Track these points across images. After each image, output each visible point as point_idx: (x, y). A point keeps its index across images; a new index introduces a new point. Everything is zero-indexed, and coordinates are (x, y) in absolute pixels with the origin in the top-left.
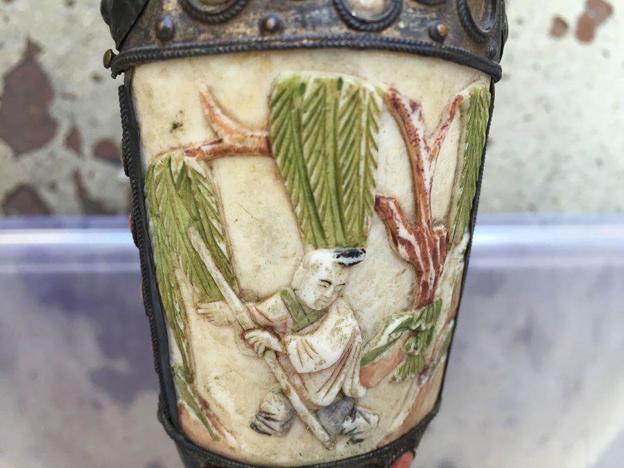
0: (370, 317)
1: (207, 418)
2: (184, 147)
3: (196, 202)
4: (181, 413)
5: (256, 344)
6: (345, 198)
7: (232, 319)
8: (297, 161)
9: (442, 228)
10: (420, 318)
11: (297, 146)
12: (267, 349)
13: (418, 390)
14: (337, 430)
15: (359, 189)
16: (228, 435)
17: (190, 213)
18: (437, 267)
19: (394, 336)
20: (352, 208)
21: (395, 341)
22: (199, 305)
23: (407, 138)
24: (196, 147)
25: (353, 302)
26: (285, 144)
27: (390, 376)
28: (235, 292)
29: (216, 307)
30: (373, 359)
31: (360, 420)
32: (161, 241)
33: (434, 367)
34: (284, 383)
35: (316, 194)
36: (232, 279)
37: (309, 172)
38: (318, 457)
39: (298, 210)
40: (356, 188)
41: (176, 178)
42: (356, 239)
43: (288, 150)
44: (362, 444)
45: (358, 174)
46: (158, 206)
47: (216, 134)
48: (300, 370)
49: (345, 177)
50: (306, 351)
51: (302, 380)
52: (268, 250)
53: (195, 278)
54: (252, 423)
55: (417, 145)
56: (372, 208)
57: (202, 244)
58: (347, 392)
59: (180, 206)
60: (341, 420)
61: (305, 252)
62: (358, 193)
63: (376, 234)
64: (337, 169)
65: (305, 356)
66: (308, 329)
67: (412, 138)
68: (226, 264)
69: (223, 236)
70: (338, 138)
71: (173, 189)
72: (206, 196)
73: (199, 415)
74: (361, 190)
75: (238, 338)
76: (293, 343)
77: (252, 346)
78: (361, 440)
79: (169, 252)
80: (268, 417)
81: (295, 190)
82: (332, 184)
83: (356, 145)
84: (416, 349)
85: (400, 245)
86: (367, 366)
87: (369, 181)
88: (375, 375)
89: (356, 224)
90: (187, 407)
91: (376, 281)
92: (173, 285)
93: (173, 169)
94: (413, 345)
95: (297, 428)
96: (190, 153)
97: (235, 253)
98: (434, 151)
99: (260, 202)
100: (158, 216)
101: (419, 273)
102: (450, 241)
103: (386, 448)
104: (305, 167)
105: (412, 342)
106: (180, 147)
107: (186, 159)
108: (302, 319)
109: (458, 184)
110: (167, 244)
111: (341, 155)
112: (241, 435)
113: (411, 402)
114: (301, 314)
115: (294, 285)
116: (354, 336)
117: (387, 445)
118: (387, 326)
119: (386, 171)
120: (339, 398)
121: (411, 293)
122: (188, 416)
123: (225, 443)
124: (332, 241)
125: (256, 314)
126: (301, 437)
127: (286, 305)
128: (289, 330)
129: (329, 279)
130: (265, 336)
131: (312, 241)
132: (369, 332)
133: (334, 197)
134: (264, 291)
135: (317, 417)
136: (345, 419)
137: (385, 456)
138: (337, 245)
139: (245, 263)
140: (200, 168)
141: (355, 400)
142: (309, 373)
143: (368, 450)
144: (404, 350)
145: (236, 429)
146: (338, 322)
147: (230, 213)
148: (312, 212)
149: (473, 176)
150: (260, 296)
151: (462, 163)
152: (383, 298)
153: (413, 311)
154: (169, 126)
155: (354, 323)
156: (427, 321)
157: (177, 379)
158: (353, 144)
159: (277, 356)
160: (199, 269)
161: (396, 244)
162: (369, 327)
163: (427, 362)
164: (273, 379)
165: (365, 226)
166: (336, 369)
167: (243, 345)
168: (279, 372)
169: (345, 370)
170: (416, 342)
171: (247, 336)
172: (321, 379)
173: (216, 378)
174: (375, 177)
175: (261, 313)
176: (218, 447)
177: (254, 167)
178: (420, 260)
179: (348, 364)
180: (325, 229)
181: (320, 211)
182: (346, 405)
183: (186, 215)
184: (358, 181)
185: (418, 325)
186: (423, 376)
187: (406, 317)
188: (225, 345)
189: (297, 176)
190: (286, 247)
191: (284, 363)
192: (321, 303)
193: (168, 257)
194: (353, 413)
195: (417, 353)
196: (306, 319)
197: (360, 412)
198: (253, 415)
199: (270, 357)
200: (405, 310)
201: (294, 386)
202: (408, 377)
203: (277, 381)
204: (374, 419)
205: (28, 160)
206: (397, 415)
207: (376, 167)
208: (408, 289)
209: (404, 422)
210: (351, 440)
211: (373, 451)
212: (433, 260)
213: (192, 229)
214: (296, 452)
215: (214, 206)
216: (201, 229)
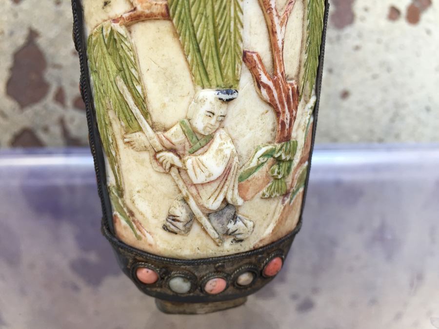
0: (244, 145)
1: (133, 222)
2: (111, 18)
3: (120, 57)
4: (116, 222)
5: (164, 162)
6: (221, 49)
7: (147, 144)
8: (187, 21)
9: (293, 82)
10: (280, 149)
11: (187, 11)
12: (172, 166)
13: (283, 208)
14: (223, 231)
15: (231, 43)
16: (147, 235)
17: (117, 66)
18: (291, 111)
19: (262, 160)
20: (227, 57)
21: (263, 164)
22: (125, 136)
23: (263, 8)
24: (120, 16)
25: (231, 133)
26: (179, 9)
27: (261, 193)
28: (149, 124)
29: (136, 137)
30: (248, 177)
31: (239, 223)
32: (98, 90)
33: (294, 193)
34: (185, 192)
35: (201, 46)
36: (146, 114)
37: (195, 29)
38: (211, 251)
39: (189, 58)
40: (228, 42)
41: (106, 40)
42: (231, 82)
43: (180, 13)
44: (243, 243)
45: (229, 31)
46: (96, 63)
47: (132, 4)
48: (195, 181)
49: (220, 33)
50: (199, 166)
51: (197, 190)
52: (170, 92)
53: (122, 115)
54: (164, 225)
55: (271, 13)
56: (241, 58)
57: (125, 87)
58: (229, 199)
59: (109, 62)
60: (226, 223)
61: (196, 91)
62: (230, 46)
63: (246, 81)
64: (215, 27)
65: (198, 170)
66: (200, 151)
67: (267, 7)
68: (142, 102)
69: (139, 81)
70: (214, 3)
71: (105, 49)
72: (126, 51)
73: (128, 222)
74: (233, 43)
75: (152, 158)
76: (190, 161)
77: (161, 164)
78: (241, 241)
79: (104, 97)
80: (174, 218)
81: (186, 43)
82: (212, 39)
83: (227, 8)
84: (279, 173)
85: (262, 88)
86: (242, 182)
87: (237, 37)
88: (250, 190)
89: (230, 71)
90: (119, 216)
91: (247, 117)
92: (107, 123)
93: (104, 33)
94: (277, 170)
95: (196, 229)
96: (115, 21)
97: (148, 95)
98: (284, 19)
99: (163, 55)
100: (96, 72)
101: (278, 114)
102: (300, 94)
103: (261, 250)
104: (193, 26)
105: (276, 168)
106: (109, 18)
107: (113, 24)
108: (195, 143)
109: (304, 52)
110: (102, 91)
111: (217, 16)
112: (157, 235)
113: (277, 216)
114: (195, 139)
115: (189, 116)
116: (232, 157)
117: (261, 248)
118: (256, 152)
119: (250, 32)
120: (224, 205)
121: (273, 130)
122: (120, 223)
123: (146, 241)
124: (214, 83)
125: (164, 139)
126: (198, 236)
127: (184, 131)
128: (187, 152)
129: (213, 111)
130: (170, 155)
131: (200, 83)
132: (244, 157)
133: (214, 49)
134: (168, 123)
135: (209, 220)
136: (229, 222)
137: (260, 256)
138: (218, 86)
139: (154, 102)
140: (122, 30)
141: (236, 207)
142: (202, 184)
143: (247, 249)
144: (270, 173)
145: (153, 231)
146: (221, 145)
147: (143, 64)
148: (199, 61)
149: (316, 49)
150: (166, 127)
151: (306, 35)
152: (253, 131)
153: (276, 144)
154: (102, 4)
155: (232, 147)
156: (287, 153)
157: (112, 195)
158: (225, 8)
159: (179, 172)
160: (124, 107)
161: (259, 88)
162: (244, 153)
163: (288, 188)
164: (177, 190)
165: (236, 72)
166: (221, 181)
167: (155, 164)
168: (181, 183)
169: (227, 183)
170: (279, 169)
171: (158, 156)
172: (210, 189)
173: (138, 192)
174: (241, 34)
175: (167, 139)
176: (141, 245)
177: (158, 29)
178: (278, 102)
179: (229, 178)
180: (208, 73)
181: (204, 59)
182: (229, 212)
183: (115, 68)
184: (230, 36)
185: (279, 154)
186: (286, 198)
187: (270, 147)
188: (144, 166)
189: (187, 33)
190: (182, 88)
191: (184, 177)
192: (208, 129)
193: (103, 101)
194: (234, 218)
195: (280, 177)
196: (198, 143)
197: (239, 218)
198: (165, 219)
199: (174, 172)
200: (270, 143)
201: (192, 194)
202: (274, 195)
203: (180, 192)
204: (250, 224)
205: (29, 111)
206: (268, 226)
207: (242, 26)
208: (270, 127)
209: (273, 231)
210: (234, 239)
211: (251, 251)
212: (287, 104)
213: (118, 78)
214: (195, 247)
215: (132, 58)
216: (124, 77)
